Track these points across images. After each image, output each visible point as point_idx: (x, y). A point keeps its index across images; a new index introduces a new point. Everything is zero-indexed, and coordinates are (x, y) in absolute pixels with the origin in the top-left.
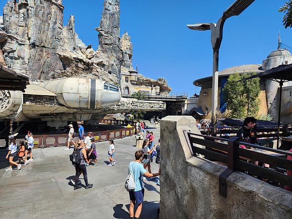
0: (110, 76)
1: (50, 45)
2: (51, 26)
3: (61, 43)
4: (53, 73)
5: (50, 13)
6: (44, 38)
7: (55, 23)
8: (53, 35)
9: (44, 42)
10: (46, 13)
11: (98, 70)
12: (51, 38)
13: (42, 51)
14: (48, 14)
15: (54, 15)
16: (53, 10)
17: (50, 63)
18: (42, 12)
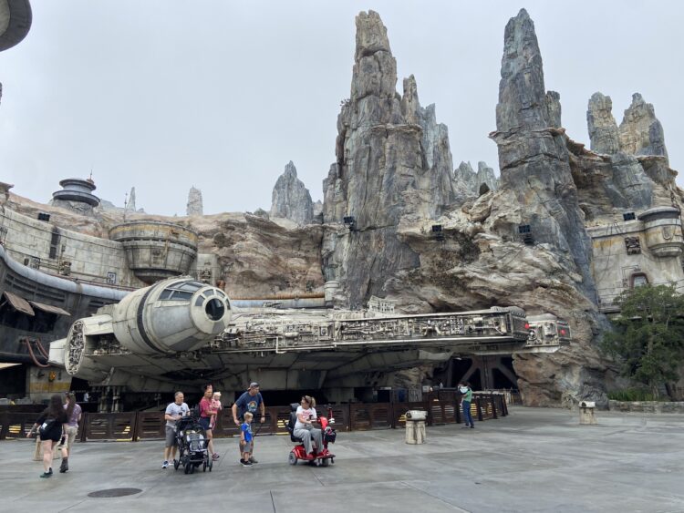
0: (530, 253)
1: (383, 220)
2: (385, 178)
3: (409, 207)
4: (390, 280)
5: (381, 155)
6: (371, 210)
7: (393, 169)
8: (388, 198)
9: (372, 218)
10: (374, 157)
11: (493, 245)
12: (386, 204)
13: (368, 238)
14: (378, 157)
15: (390, 153)
16: (388, 145)
17: (385, 258)
18: (365, 160)
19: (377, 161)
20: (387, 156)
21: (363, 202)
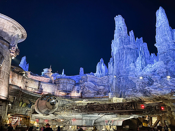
2: (124, 61)
9: (121, 73)
12: (125, 68)
14: (122, 55)
15: (125, 53)
16: (125, 52)
17: (125, 85)
18: (118, 56)
19: (122, 56)
20: (124, 54)
21: (118, 68)
